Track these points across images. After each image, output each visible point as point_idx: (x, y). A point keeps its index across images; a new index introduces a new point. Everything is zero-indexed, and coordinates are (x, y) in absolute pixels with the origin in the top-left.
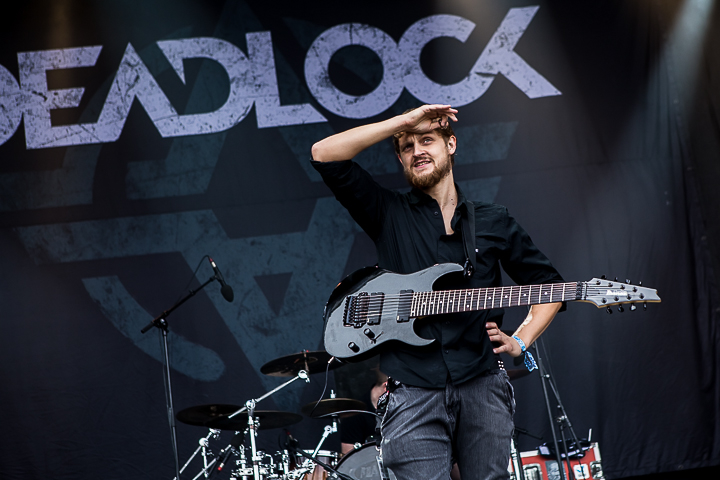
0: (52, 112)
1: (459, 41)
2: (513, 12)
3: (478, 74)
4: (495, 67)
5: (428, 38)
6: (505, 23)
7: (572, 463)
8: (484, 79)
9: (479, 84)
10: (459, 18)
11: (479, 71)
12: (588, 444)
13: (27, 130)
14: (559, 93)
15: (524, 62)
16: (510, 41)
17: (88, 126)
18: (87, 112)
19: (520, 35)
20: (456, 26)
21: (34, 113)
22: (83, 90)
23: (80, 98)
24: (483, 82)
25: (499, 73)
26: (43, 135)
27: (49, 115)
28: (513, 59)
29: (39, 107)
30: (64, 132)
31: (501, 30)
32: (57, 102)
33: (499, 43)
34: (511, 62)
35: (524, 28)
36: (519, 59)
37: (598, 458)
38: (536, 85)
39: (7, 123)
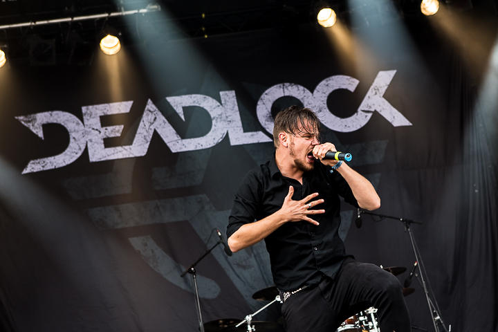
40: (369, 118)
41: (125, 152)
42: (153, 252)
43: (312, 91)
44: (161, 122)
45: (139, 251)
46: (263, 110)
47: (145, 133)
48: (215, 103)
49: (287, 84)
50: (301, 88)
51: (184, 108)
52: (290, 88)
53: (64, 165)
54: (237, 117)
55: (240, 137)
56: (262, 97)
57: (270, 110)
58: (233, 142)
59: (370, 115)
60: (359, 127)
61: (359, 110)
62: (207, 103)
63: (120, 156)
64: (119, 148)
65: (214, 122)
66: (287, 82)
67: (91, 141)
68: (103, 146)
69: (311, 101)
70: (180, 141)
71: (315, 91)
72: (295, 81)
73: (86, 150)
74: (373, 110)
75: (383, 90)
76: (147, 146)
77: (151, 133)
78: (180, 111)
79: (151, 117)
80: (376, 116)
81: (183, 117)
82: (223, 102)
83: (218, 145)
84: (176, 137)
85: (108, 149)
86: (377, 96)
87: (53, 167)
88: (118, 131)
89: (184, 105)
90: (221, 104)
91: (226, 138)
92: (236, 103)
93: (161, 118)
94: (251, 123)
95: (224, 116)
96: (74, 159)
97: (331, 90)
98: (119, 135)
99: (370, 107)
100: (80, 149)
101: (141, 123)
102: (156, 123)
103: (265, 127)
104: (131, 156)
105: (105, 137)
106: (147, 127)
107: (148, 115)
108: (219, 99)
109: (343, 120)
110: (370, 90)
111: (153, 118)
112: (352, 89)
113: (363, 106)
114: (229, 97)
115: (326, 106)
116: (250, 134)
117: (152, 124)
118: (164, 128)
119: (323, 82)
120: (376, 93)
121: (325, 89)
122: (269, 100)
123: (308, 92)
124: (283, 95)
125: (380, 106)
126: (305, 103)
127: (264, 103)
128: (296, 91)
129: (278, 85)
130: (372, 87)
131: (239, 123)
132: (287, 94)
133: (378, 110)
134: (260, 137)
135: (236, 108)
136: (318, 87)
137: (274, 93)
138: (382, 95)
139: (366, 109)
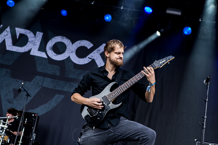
40: (89, 61)
43: (73, 44)
46: (50, 44)
47: (0, 39)
48: (33, 35)
49: (64, 37)
50: (69, 41)
51: (20, 34)
52: (65, 39)
54: (38, 44)
55: (35, 52)
56: (52, 39)
57: (53, 45)
58: (31, 53)
59: (90, 60)
60: (84, 64)
61: (87, 57)
62: (30, 35)
65: (28, 43)
66: (65, 36)
69: (70, 47)
70: (11, 46)
71: (74, 44)
72: (68, 37)
74: (93, 58)
77: (3, 39)
78: (18, 35)
80: (93, 61)
81: (18, 37)
82: (36, 36)
84: (11, 44)
89: (21, 32)
91: (30, 51)
92: (41, 38)
93: (9, 35)
94: (42, 48)
95: (34, 42)
97: (80, 45)
99: (92, 57)
103: (47, 51)
106: (2, 37)
107: (5, 32)
108: (35, 34)
109: (79, 59)
110: (96, 50)
111: (7, 34)
112: (89, 48)
113: (89, 56)
114: (40, 35)
115: (75, 51)
116: (40, 52)
117: (5, 36)
118: (8, 39)
119: (79, 42)
120: (98, 52)
121: (78, 44)
122: (54, 41)
123: (71, 43)
124: (60, 41)
125: (97, 57)
126: (68, 47)
127: (52, 42)
128: (66, 41)
129: (61, 37)
130: (97, 49)
131: (38, 47)
132: (62, 41)
133: (95, 59)
134: (43, 55)
135: (40, 40)
136: (76, 43)
137: (58, 39)
138: (100, 53)
139: (90, 57)
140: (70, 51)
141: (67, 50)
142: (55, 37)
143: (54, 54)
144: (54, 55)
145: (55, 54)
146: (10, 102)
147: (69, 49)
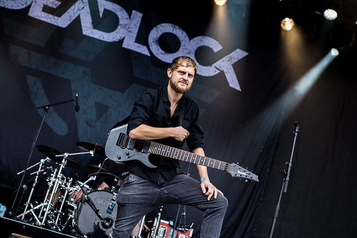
0: (44, 6)
1: (213, 51)
2: (238, 50)
3: (215, 67)
4: (223, 67)
5: (202, 44)
6: (234, 53)
7: (179, 233)
8: (216, 70)
9: (214, 71)
10: (217, 42)
11: (216, 66)
12: (189, 228)
13: (31, 8)
14: (240, 90)
15: (233, 71)
16: (232, 61)
17: (56, 18)
18: (58, 12)
19: (237, 60)
20: (215, 45)
21: (37, 3)
22: (60, 3)
23: (57, 5)
24: (215, 71)
25: (223, 71)
26: (36, 13)
27: (42, 6)
28: (230, 68)
29: (40, 2)
30: (45, 16)
31: (231, 55)
32: (48, 3)
33: (228, 60)
34: (229, 69)
35: (240, 58)
36: (232, 69)
37: (191, 235)
38: (234, 83)
39: (25, 2)
40: (216, 73)
41: (53, 20)
42: (38, 89)
43: (190, 39)
44: (86, 12)
45: (29, 86)
46: (154, 34)
47: (72, 14)
48: (126, 15)
49: (177, 27)
50: (185, 34)
51: (105, 10)
52: (178, 30)
53: (11, 8)
54: (135, 31)
55: (130, 44)
56: (158, 26)
57: (159, 36)
58: (125, 45)
59: (218, 72)
60: (207, 75)
61: (213, 65)
62: (121, 13)
63: (49, 21)
64: (51, 16)
65: (119, 27)
66: (178, 25)
67: (36, 2)
68: (41, 9)
69: (186, 45)
70: (91, 29)
71: (192, 40)
72: (183, 28)
73: (29, 6)
74: (222, 69)
75: (234, 61)
76: (69, 22)
77: (76, 15)
78: (101, 10)
79: (81, 5)
80: (222, 74)
81: (101, 15)
82: (132, 17)
83: (114, 43)
84: (90, 25)
85: (43, 13)
86: (229, 63)
87: (3, 6)
88: (56, 5)
89: (106, 7)
90: (130, 18)
91: (121, 41)
92: (140, 22)
93: (87, 9)
94: (142, 38)
95: (128, 26)
96: (19, 8)
98: (55, 7)
99: (221, 67)
100: (26, 4)
101: (73, 7)
102: (82, 11)
103: (150, 45)
104: (56, 24)
105: (46, 4)
106: (75, 11)
107: (80, 3)
108: (130, 14)
109: (201, 66)
110: (226, 57)
111: (82, 7)
112: (216, 50)
113: (217, 64)
114: (138, 16)
115: (194, 52)
116: (138, 45)
117: (79, 10)
118: (86, 16)
119: (200, 37)
120: (229, 61)
121: (199, 42)
122: (161, 31)
123: (187, 38)
124: (171, 31)
125: (227, 69)
126: (182, 44)
127: (157, 31)
128: (180, 34)
129: (172, 25)
130: (228, 56)
131: (135, 36)
132: (174, 32)
133: (225, 71)
134: (143, 50)
135: (138, 25)
136: (195, 39)
137: (167, 28)
138: (232, 63)
139: (218, 67)
140: (186, 51)
141: (181, 49)
142: (162, 24)
143: (161, 51)
144: (161, 53)
145: (163, 52)
146: (90, 126)
147: (184, 47)
